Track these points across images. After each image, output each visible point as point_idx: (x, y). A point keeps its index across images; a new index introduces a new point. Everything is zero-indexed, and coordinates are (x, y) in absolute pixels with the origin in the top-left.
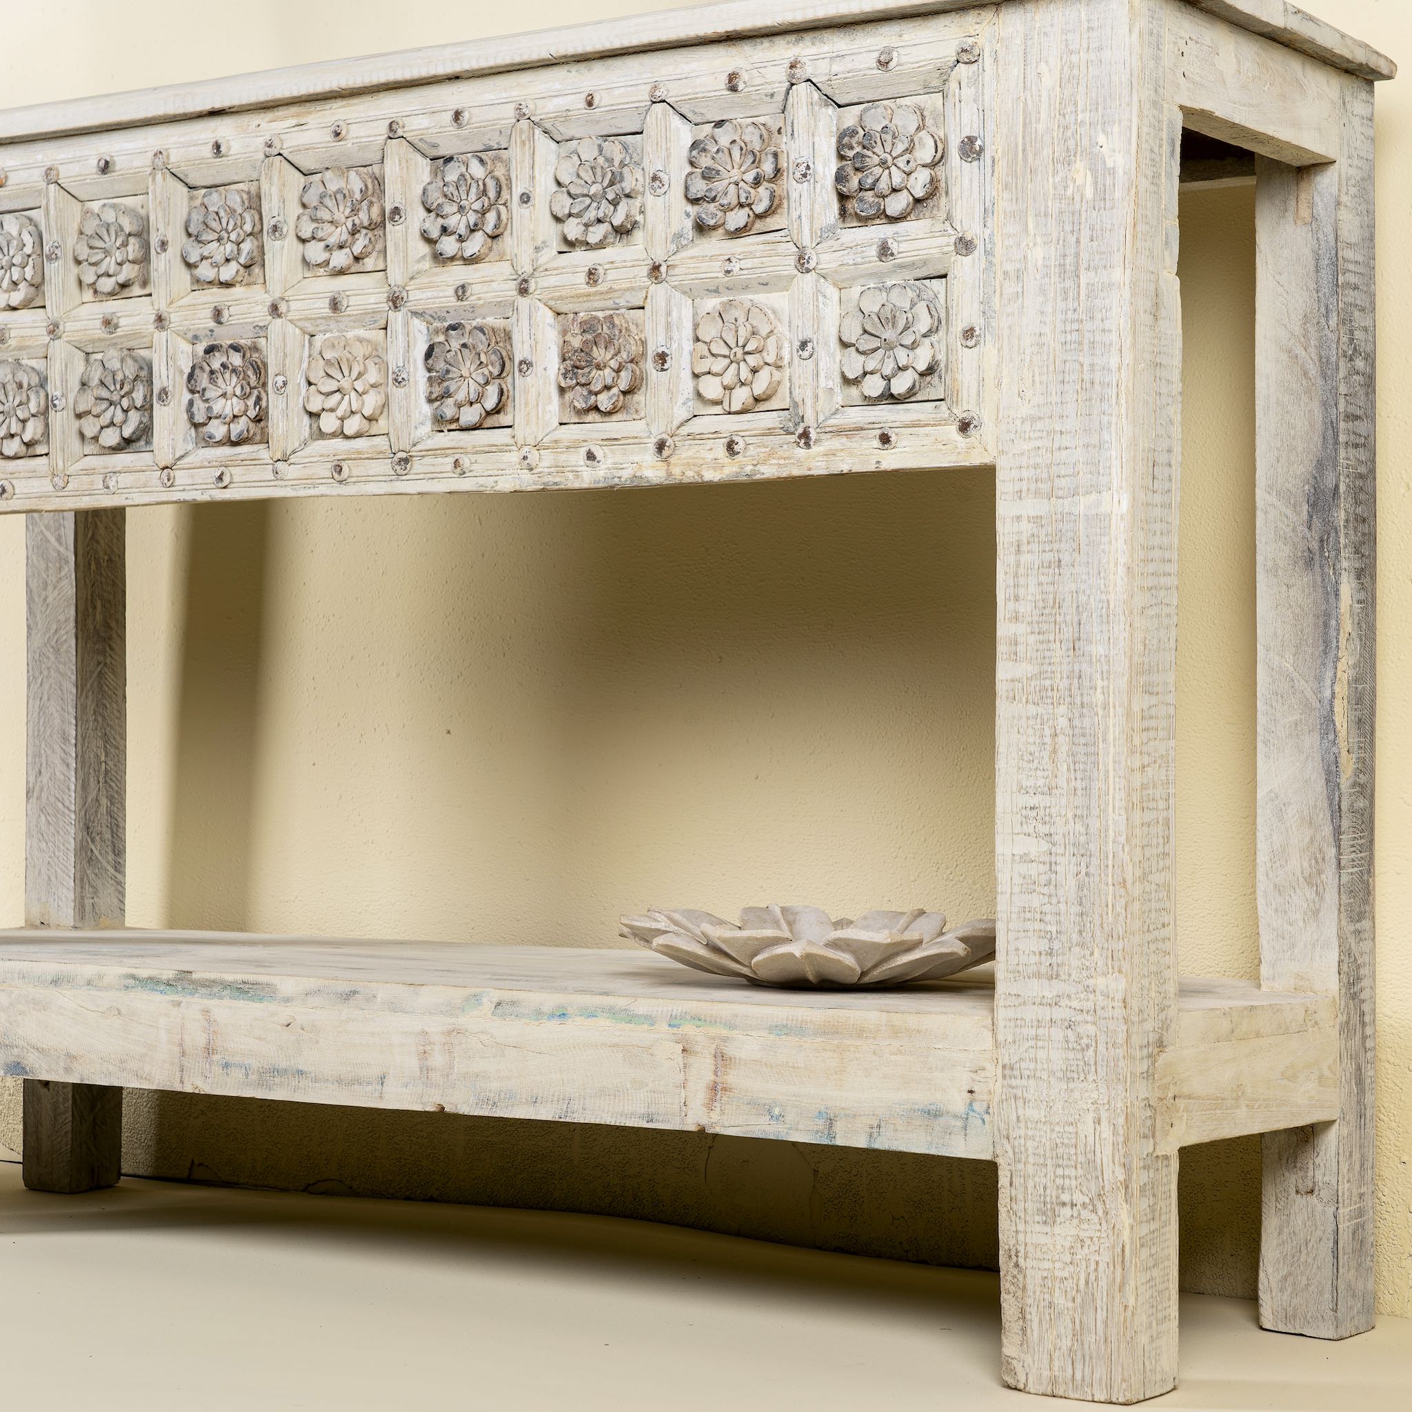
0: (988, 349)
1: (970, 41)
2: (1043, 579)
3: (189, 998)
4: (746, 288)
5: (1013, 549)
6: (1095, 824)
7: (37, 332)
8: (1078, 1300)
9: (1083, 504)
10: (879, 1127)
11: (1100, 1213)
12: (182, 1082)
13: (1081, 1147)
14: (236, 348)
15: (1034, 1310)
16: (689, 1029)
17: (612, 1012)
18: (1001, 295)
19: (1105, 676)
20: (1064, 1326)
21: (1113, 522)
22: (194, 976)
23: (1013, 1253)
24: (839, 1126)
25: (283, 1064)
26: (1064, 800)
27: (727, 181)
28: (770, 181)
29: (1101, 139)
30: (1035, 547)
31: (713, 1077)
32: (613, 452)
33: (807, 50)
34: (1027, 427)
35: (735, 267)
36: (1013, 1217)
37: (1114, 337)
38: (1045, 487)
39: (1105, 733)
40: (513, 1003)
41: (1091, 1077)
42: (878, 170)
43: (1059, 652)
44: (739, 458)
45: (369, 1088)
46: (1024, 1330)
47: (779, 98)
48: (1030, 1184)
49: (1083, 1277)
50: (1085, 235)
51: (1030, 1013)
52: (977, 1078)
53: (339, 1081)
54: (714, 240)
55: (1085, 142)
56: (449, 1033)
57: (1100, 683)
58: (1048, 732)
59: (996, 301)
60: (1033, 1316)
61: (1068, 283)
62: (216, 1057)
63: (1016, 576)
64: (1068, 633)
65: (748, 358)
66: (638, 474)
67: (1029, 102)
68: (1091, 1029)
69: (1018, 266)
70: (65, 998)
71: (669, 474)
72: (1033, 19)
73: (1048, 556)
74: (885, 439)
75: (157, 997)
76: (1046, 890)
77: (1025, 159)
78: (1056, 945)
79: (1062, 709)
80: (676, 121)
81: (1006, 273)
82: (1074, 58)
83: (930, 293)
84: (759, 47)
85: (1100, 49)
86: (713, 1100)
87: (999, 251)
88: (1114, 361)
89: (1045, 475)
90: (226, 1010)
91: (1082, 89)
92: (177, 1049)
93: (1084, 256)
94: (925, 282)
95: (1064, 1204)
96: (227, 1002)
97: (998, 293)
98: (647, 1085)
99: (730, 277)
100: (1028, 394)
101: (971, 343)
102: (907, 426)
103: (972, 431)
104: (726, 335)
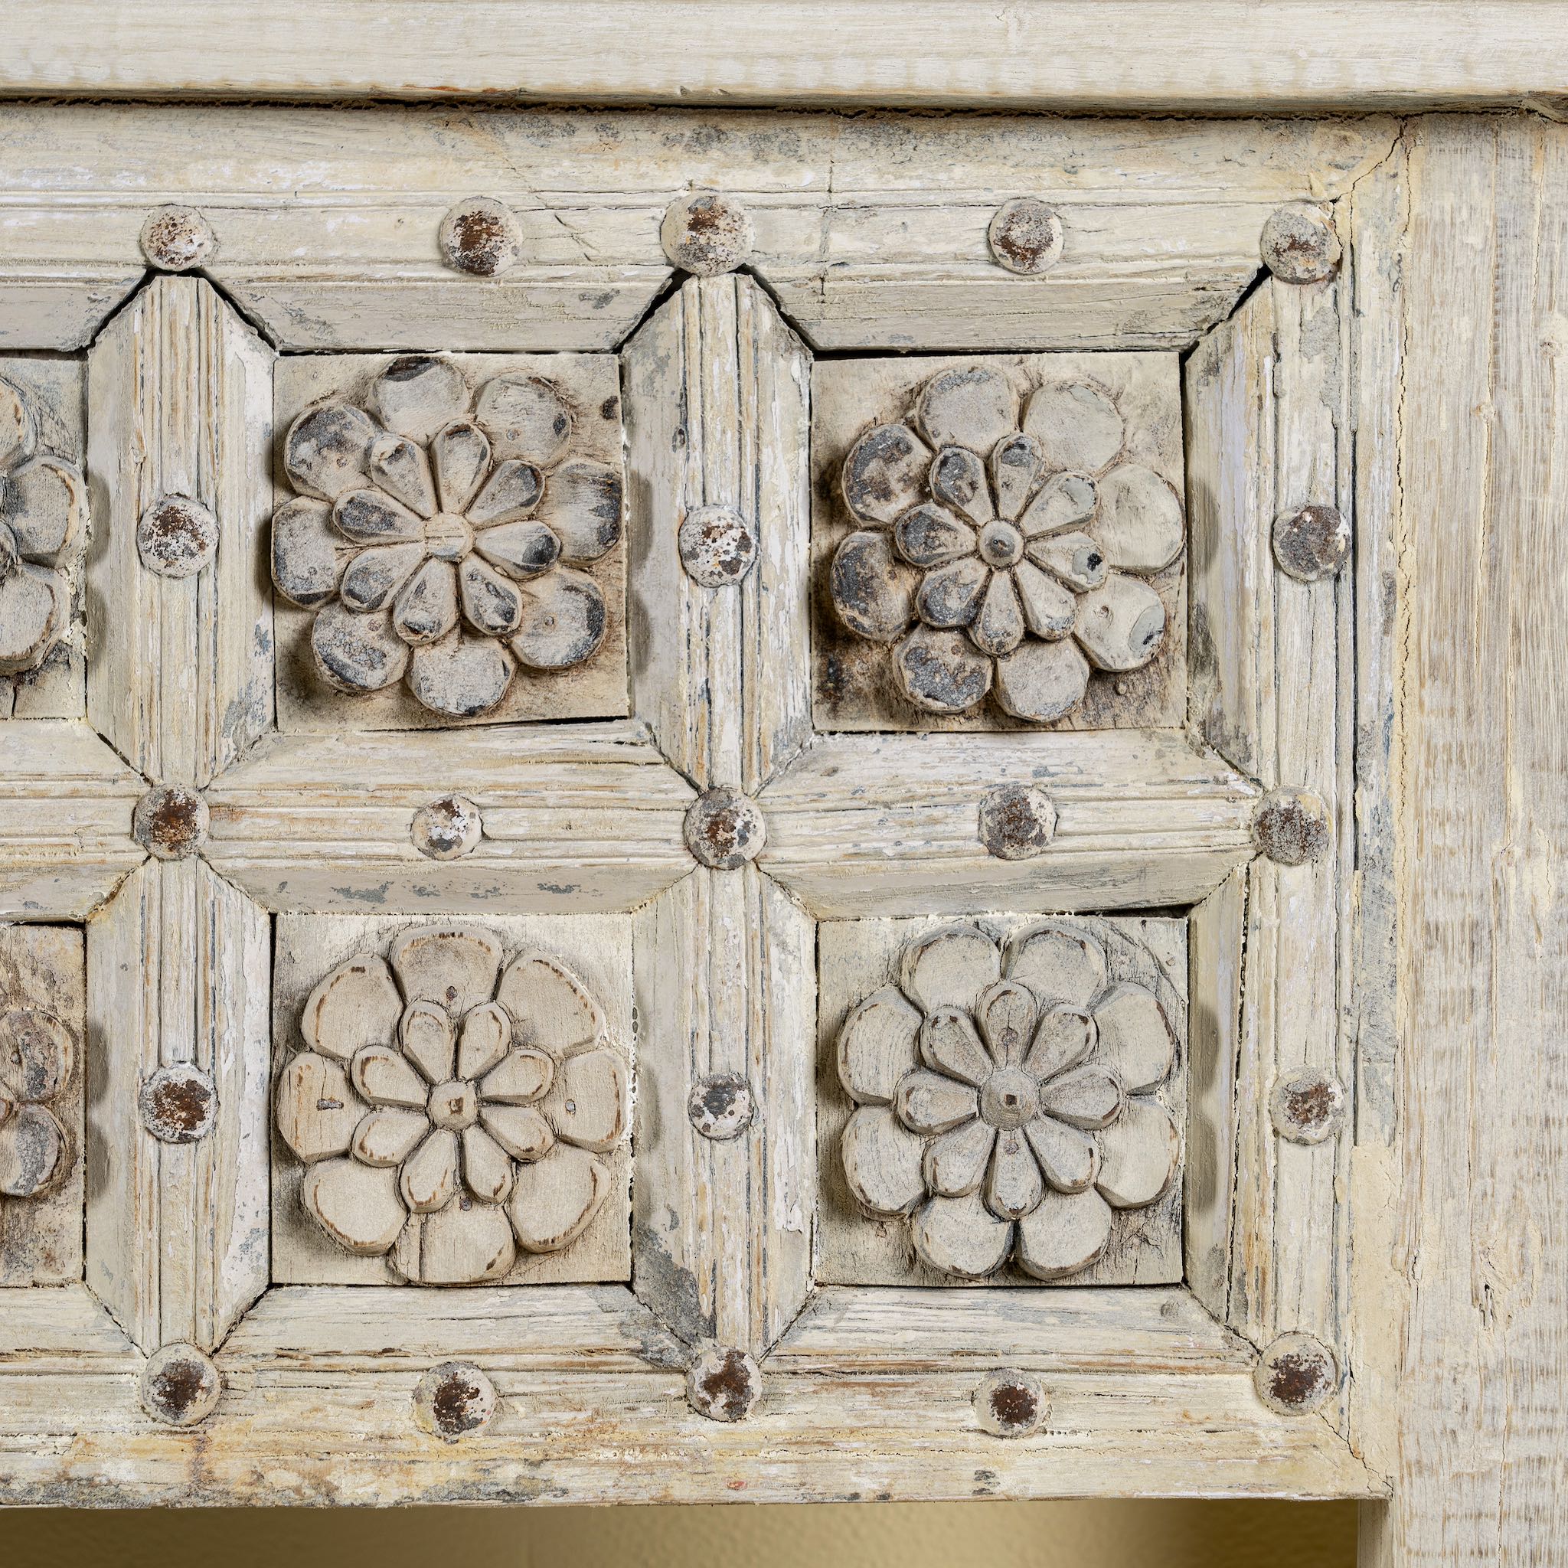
0: (1370, 1155)
1: (1315, 216)
4: (488, 893)
18: (1418, 993)
27: (420, 550)
28: (583, 564)
33: (740, 174)
34: (1501, 1395)
35: (466, 828)
42: (973, 572)
44: (478, 1438)
47: (628, 311)
54: (355, 729)
59: (1397, 1011)
65: (497, 1118)
66: (79, 1470)
67: (1512, 424)
69: (1474, 911)
71: (202, 1477)
72: (1524, 180)
74: (1012, 1405)
77: (1497, 593)
80: (237, 339)
81: (1433, 932)
83: (1144, 960)
84: (560, 141)
87: (1405, 856)
94: (1124, 923)
97: (1403, 990)
99: (443, 863)
100: (1505, 1297)
101: (1312, 1132)
102: (1087, 1369)
103: (1318, 1398)
104: (413, 1040)
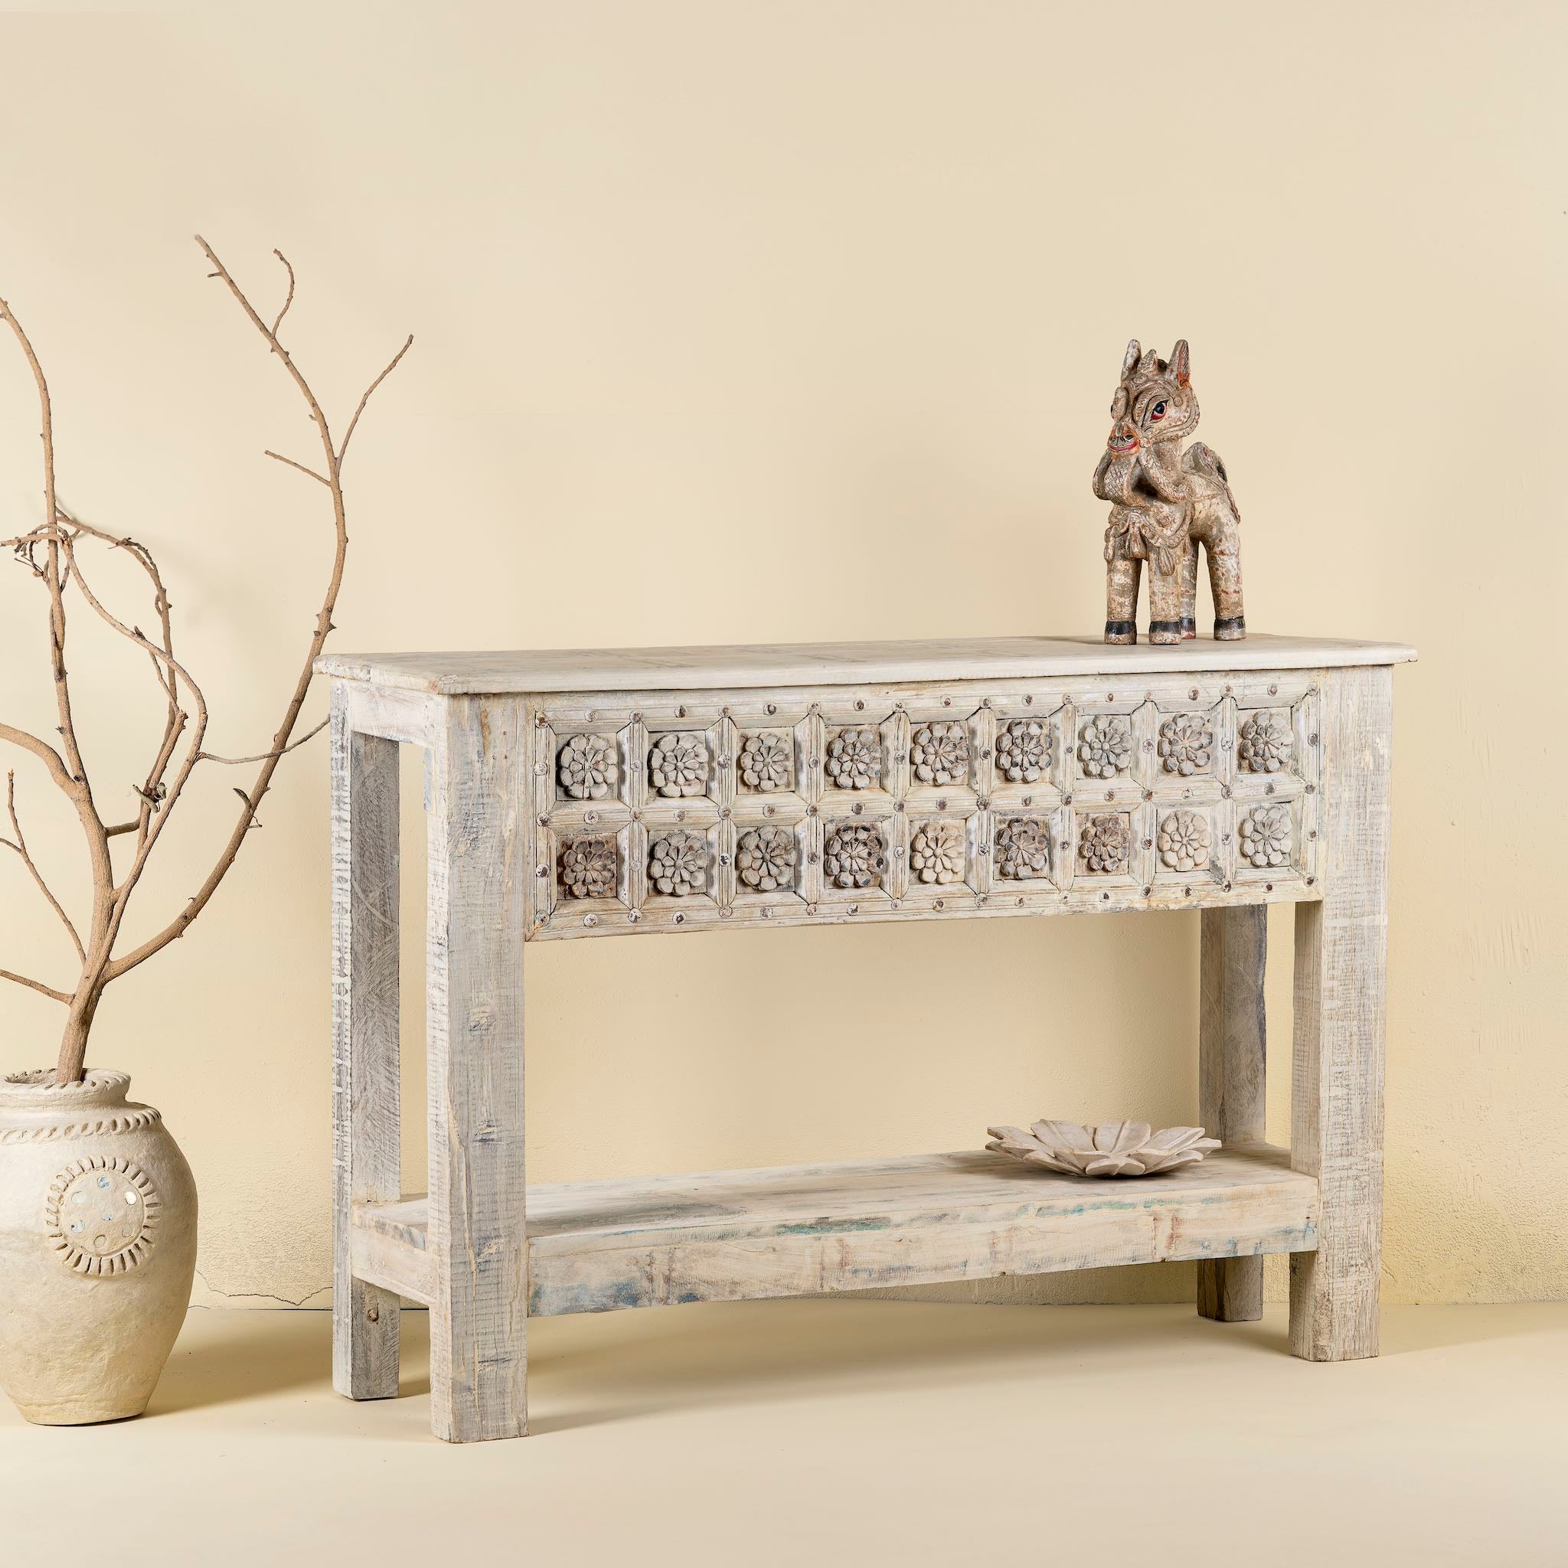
0: (1322, 845)
1: (1314, 684)
2: (1347, 958)
3: (826, 1234)
4: (1191, 804)
5: (1332, 944)
6: (1370, 1078)
7: (710, 814)
8: (1358, 1311)
9: (1366, 921)
10: (1261, 1243)
11: (1369, 1267)
12: (822, 1286)
13: (1361, 1237)
14: (865, 829)
15: (1337, 1320)
16: (1156, 1208)
17: (1111, 1205)
19: (1376, 1005)
20: (1351, 1325)
21: (1381, 930)
22: (830, 1220)
23: (1326, 1295)
24: (1239, 1247)
25: (896, 1264)
26: (1355, 1067)
27: (1181, 746)
28: (1206, 748)
29: (1378, 740)
30: (1343, 942)
31: (1171, 1231)
32: (1116, 893)
33: (1232, 681)
34: (1340, 882)
35: (1190, 793)
36: (1327, 1277)
37: (1382, 838)
38: (1348, 912)
39: (1375, 1033)
40: (1049, 1207)
41: (1366, 1202)
42: (1263, 746)
43: (1353, 994)
44: (1190, 897)
45: (956, 1270)
46: (1331, 1331)
47: (1213, 705)
48: (1336, 1258)
49: (1360, 1299)
50: (1369, 787)
51: (1337, 1175)
52: (1311, 1210)
53: (936, 1269)
55: (1370, 741)
56: (1010, 1230)
57: (1373, 1009)
58: (1348, 1034)
59: (1326, 818)
60: (1336, 1323)
61: (1361, 811)
62: (847, 1268)
63: (1333, 957)
64: (1358, 985)
65: (1192, 843)
66: (1131, 906)
67: (1343, 718)
68: (1367, 1178)
69: (1337, 801)
70: (730, 1246)
71: (1149, 906)
72: (1345, 677)
73: (1349, 947)
74: (1270, 888)
75: (802, 1236)
76: (1346, 1113)
78: (1350, 1140)
79: (1355, 1022)
80: (1156, 711)
81: (1331, 805)
82: (1365, 699)
84: (1205, 677)
85: (1378, 695)
86: (1171, 1243)
87: (1327, 793)
88: (1382, 850)
89: (1348, 906)
90: (852, 1237)
91: (1369, 714)
92: (818, 1266)
93: (1369, 798)
94: (1282, 804)
95: (1352, 1266)
96: (855, 1233)
97: (1326, 814)
98: (1133, 1241)
99: (1187, 800)
100: (1341, 865)
101: (1313, 839)
102: (1279, 881)
103: (1314, 884)
104: (1180, 830)
